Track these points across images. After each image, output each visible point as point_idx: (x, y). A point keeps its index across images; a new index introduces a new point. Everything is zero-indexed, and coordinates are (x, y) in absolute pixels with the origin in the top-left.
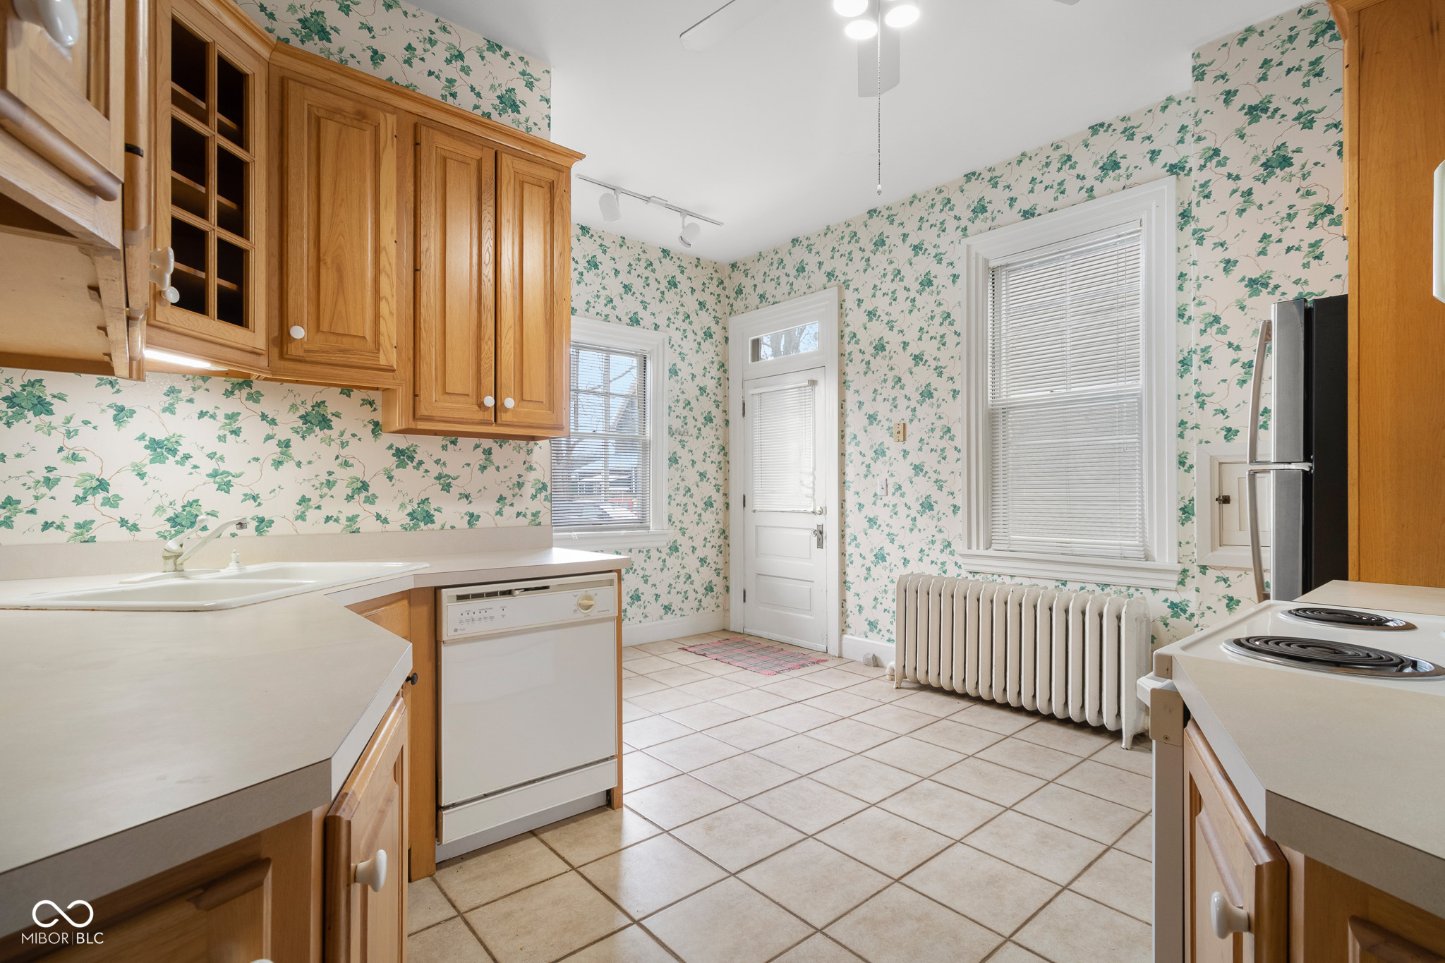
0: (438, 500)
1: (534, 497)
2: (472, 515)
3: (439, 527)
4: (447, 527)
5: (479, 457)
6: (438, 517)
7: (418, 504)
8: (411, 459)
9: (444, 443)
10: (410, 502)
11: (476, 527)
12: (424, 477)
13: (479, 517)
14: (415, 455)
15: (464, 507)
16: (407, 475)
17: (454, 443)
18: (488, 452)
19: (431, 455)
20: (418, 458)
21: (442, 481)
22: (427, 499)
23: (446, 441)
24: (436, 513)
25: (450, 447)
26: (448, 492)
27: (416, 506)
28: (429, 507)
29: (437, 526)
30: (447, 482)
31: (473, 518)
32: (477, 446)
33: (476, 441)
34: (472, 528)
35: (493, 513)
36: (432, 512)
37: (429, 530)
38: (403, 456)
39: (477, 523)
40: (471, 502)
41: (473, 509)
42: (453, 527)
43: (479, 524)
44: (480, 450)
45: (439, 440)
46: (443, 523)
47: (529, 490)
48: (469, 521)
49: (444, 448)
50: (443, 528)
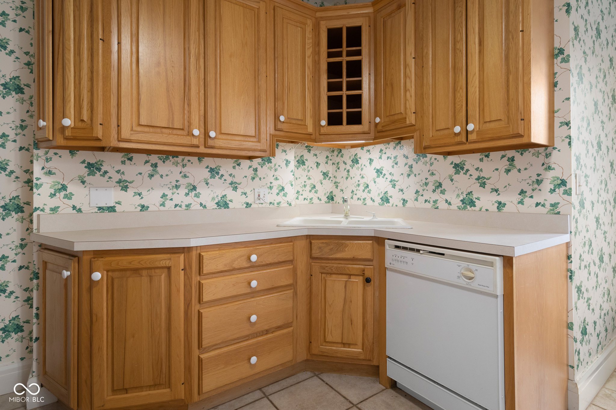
0: (477, 192)
1: (552, 191)
2: (500, 203)
3: (479, 209)
4: (483, 209)
5: (505, 163)
6: (477, 203)
7: (466, 195)
8: (462, 168)
9: (481, 157)
10: (462, 193)
11: (503, 211)
12: (469, 179)
13: (505, 204)
14: (464, 167)
15: (494, 197)
16: (461, 177)
17: (487, 156)
18: (512, 159)
19: (473, 166)
20: (466, 167)
21: (480, 181)
22: (471, 192)
23: (482, 155)
24: (476, 201)
25: (485, 159)
26: (484, 187)
27: (465, 196)
28: (472, 197)
29: (477, 208)
30: (483, 181)
31: (501, 205)
32: (503, 157)
33: (502, 153)
34: (500, 211)
35: (516, 202)
36: (474, 200)
37: (473, 210)
38: (458, 167)
39: (504, 208)
40: (499, 194)
41: (501, 199)
42: (487, 210)
43: (505, 209)
44: (505, 159)
45: (478, 156)
46: (481, 207)
47: (547, 185)
48: (498, 207)
49: (481, 160)
50: (481, 210)
